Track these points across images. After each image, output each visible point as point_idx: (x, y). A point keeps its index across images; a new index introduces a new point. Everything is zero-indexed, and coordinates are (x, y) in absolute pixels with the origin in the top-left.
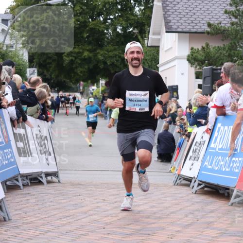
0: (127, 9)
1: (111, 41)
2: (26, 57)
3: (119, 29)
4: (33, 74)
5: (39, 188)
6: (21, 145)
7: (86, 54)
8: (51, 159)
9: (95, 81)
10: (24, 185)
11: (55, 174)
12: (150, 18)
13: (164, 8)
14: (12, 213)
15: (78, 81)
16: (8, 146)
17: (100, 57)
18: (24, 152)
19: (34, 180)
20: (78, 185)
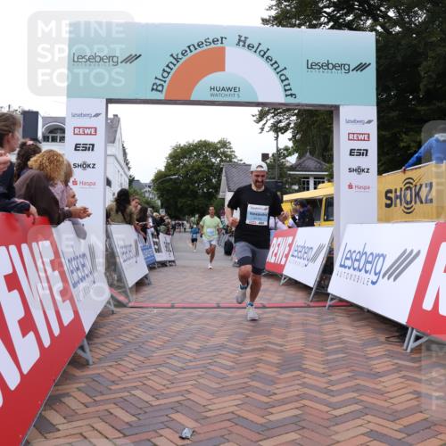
0: (209, 180)
1: (202, 196)
2: (160, 204)
3: (205, 190)
4: (162, 212)
5: (166, 269)
6: (156, 247)
7: (189, 202)
8: (172, 254)
9: (193, 216)
10: (159, 267)
11: (173, 261)
12: (220, 184)
13: (227, 180)
14: (152, 281)
15: (184, 215)
16: (150, 247)
17: (196, 204)
18: (158, 251)
19: (163, 264)
20: (184, 267)
